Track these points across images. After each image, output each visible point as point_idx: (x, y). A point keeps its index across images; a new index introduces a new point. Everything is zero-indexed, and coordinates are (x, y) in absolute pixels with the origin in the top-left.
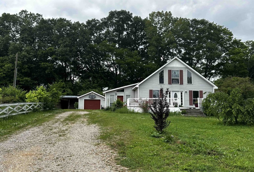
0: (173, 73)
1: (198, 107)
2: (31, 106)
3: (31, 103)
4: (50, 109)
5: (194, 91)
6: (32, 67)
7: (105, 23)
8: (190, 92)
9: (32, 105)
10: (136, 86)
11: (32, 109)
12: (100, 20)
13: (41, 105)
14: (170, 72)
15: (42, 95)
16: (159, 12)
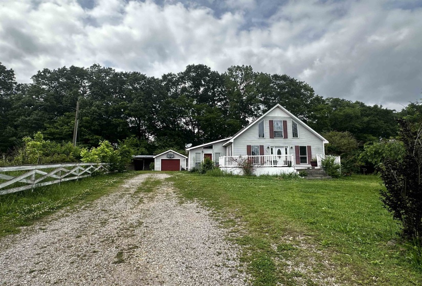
0: (275, 124)
1: (317, 166)
2: (88, 169)
3: (88, 164)
4: (119, 172)
5: (300, 147)
6: (103, 124)
7: (183, 77)
8: (296, 147)
9: (89, 166)
10: (230, 141)
11: (90, 172)
12: (177, 75)
13: (105, 167)
14: (271, 122)
15: (106, 153)
16: (238, 67)
